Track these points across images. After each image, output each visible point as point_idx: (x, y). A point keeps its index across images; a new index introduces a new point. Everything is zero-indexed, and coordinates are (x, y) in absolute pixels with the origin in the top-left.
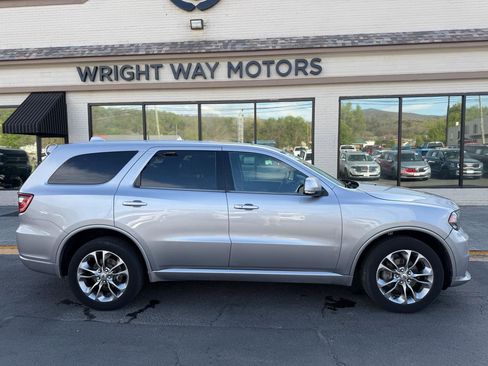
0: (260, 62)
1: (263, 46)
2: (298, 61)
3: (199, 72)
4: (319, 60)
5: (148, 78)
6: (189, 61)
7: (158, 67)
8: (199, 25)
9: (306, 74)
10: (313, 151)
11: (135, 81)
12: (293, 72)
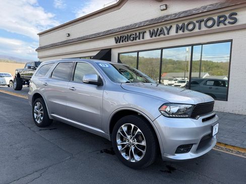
0: (195, 22)
1: (197, 12)
2: (219, 17)
3: (162, 32)
4: (236, 14)
5: (139, 39)
6: (157, 27)
7: (144, 33)
8: (165, 8)
9: (225, 25)
10: (229, 78)
11: (134, 41)
12: (216, 24)
